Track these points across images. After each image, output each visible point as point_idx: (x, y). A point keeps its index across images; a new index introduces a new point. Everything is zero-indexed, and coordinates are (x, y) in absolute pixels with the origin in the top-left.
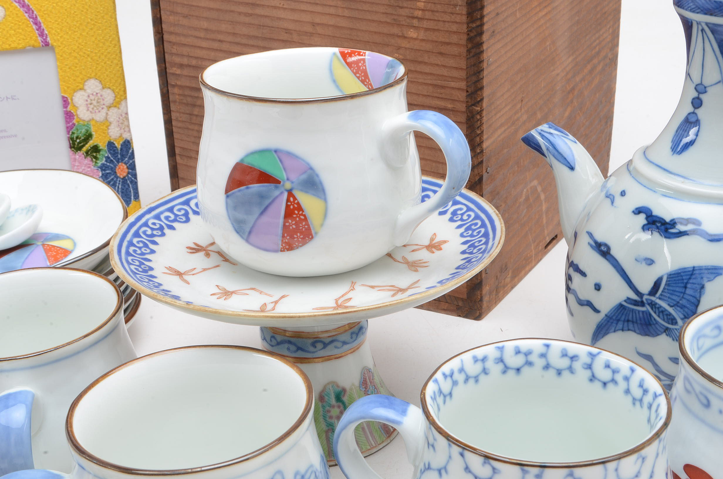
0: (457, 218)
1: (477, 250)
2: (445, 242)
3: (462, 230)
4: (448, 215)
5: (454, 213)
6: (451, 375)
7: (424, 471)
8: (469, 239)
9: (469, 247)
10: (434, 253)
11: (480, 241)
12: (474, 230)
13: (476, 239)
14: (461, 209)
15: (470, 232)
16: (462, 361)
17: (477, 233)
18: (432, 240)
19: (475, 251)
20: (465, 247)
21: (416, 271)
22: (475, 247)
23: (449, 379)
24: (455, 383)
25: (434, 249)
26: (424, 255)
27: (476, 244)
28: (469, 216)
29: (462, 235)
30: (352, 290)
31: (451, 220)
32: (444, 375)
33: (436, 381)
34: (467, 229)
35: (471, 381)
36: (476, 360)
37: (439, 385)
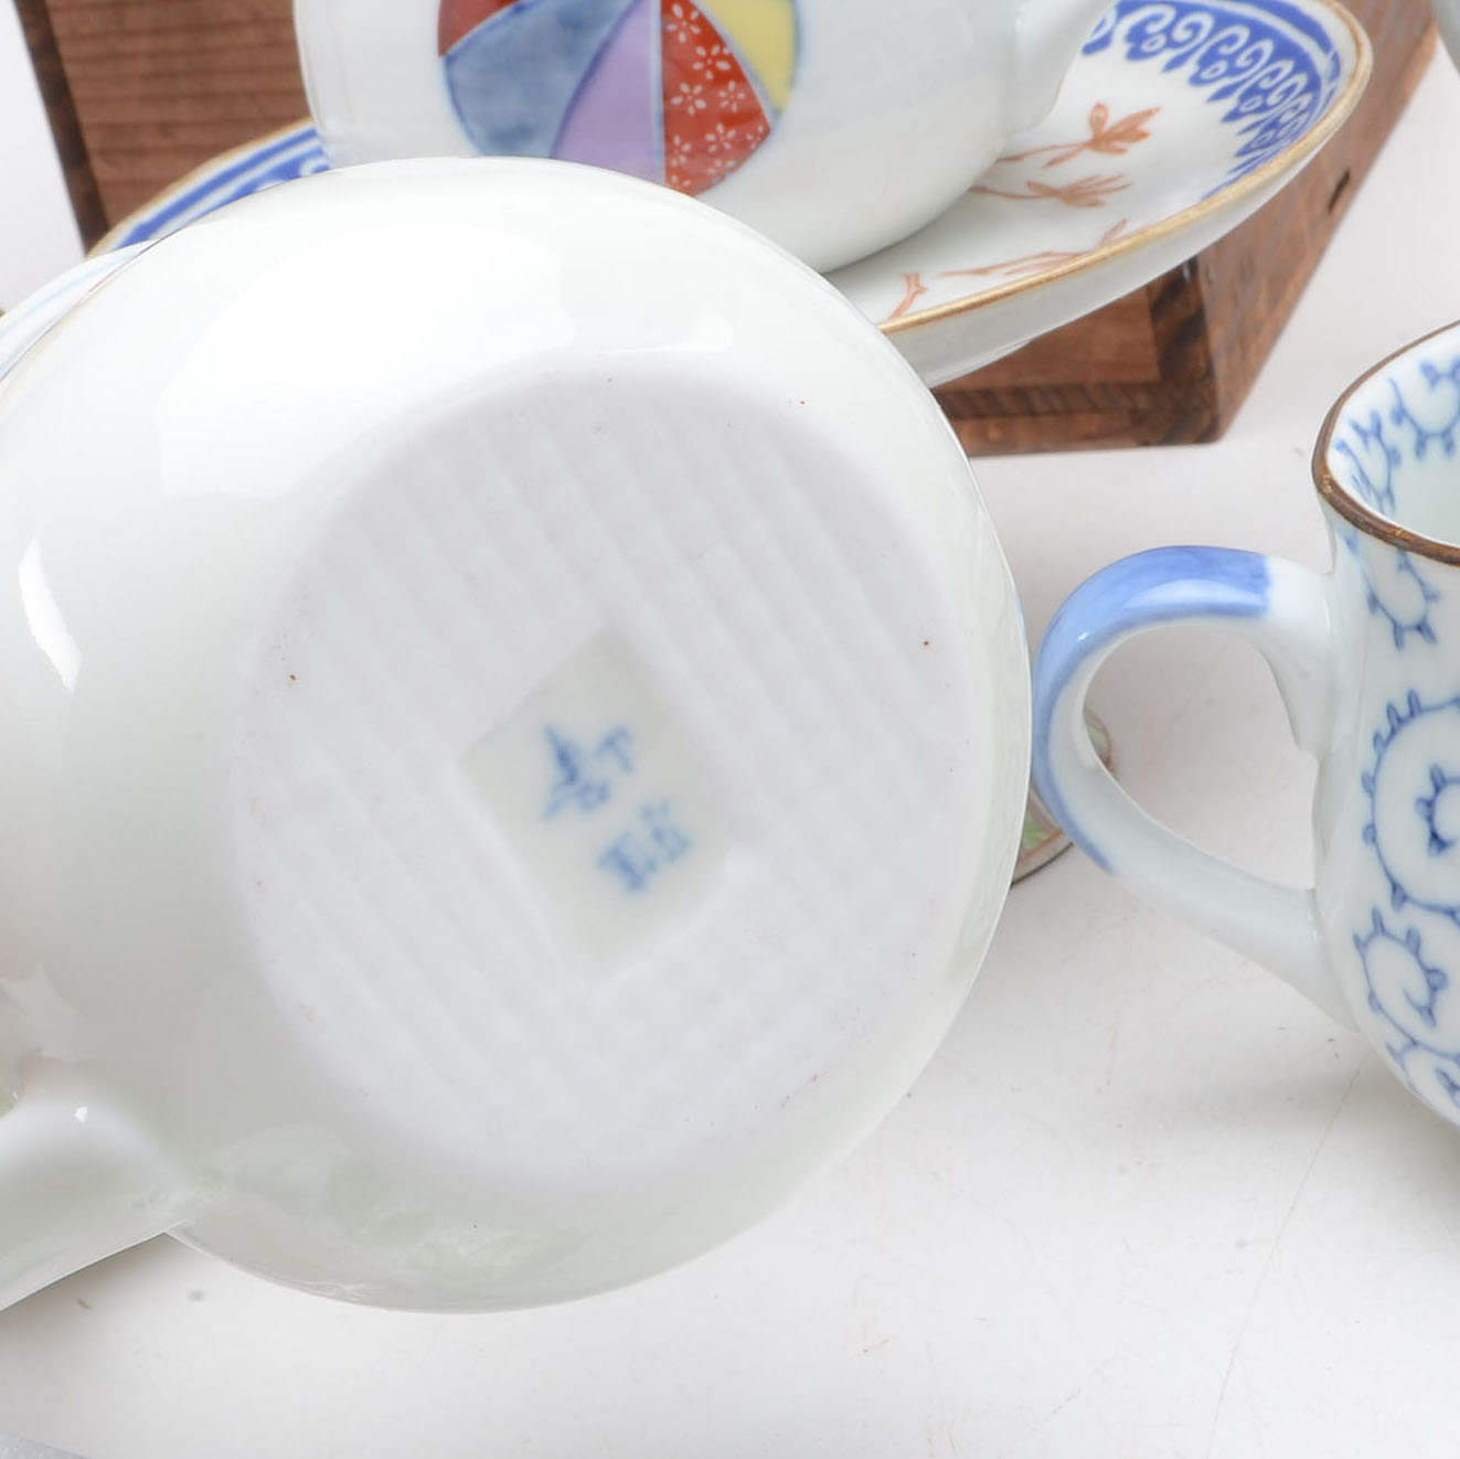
0: (1152, 44)
1: (1280, 94)
2: (1147, 114)
3: (1190, 67)
4: (1119, 46)
5: (1137, 36)
6: (1378, 430)
7: (1393, 732)
8: (1227, 82)
9: (1243, 98)
10: (1121, 151)
11: (1274, 74)
12: (1231, 58)
13: (1257, 75)
14: (1155, 19)
15: (1222, 66)
16: (1394, 385)
17: (1248, 58)
18: (1096, 122)
19: (1273, 99)
20: (1229, 104)
21: (1095, 204)
22: (1267, 93)
23: (1373, 442)
24: (1393, 457)
25: (1119, 144)
26: (1092, 165)
27: (1265, 84)
28: (1195, 28)
29: (1196, 80)
30: (916, 293)
31: (1135, 54)
32: (1356, 428)
33: (1343, 446)
34: (1208, 60)
35: (1435, 448)
36: (1431, 374)
37: (1355, 458)
